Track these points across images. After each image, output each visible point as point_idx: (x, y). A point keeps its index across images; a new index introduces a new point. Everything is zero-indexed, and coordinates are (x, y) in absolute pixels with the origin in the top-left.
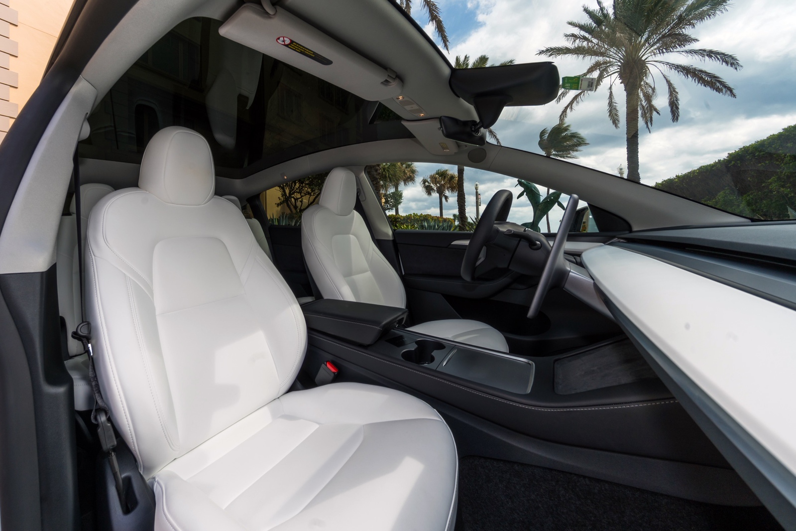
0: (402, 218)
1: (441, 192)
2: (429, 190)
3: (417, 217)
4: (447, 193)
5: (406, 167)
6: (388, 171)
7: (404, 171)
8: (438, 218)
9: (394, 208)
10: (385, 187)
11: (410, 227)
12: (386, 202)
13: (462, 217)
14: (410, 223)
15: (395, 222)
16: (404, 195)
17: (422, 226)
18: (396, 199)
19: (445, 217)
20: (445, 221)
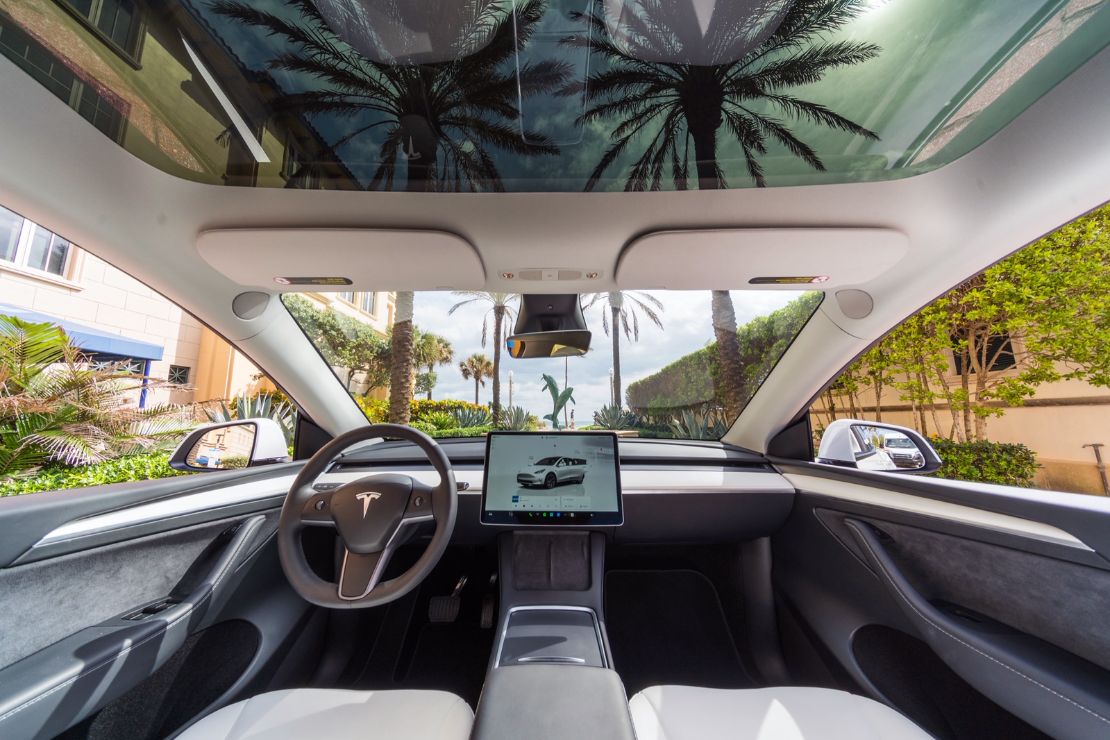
0: (435, 405)
1: (477, 378)
2: (466, 373)
3: (452, 404)
4: (484, 378)
5: (444, 347)
6: (422, 348)
7: (441, 351)
8: (473, 406)
9: (427, 392)
10: (418, 366)
11: (443, 414)
12: (418, 384)
13: (496, 405)
14: (444, 410)
15: (425, 408)
16: (438, 377)
17: (456, 414)
18: (429, 382)
19: (480, 404)
20: (480, 409)
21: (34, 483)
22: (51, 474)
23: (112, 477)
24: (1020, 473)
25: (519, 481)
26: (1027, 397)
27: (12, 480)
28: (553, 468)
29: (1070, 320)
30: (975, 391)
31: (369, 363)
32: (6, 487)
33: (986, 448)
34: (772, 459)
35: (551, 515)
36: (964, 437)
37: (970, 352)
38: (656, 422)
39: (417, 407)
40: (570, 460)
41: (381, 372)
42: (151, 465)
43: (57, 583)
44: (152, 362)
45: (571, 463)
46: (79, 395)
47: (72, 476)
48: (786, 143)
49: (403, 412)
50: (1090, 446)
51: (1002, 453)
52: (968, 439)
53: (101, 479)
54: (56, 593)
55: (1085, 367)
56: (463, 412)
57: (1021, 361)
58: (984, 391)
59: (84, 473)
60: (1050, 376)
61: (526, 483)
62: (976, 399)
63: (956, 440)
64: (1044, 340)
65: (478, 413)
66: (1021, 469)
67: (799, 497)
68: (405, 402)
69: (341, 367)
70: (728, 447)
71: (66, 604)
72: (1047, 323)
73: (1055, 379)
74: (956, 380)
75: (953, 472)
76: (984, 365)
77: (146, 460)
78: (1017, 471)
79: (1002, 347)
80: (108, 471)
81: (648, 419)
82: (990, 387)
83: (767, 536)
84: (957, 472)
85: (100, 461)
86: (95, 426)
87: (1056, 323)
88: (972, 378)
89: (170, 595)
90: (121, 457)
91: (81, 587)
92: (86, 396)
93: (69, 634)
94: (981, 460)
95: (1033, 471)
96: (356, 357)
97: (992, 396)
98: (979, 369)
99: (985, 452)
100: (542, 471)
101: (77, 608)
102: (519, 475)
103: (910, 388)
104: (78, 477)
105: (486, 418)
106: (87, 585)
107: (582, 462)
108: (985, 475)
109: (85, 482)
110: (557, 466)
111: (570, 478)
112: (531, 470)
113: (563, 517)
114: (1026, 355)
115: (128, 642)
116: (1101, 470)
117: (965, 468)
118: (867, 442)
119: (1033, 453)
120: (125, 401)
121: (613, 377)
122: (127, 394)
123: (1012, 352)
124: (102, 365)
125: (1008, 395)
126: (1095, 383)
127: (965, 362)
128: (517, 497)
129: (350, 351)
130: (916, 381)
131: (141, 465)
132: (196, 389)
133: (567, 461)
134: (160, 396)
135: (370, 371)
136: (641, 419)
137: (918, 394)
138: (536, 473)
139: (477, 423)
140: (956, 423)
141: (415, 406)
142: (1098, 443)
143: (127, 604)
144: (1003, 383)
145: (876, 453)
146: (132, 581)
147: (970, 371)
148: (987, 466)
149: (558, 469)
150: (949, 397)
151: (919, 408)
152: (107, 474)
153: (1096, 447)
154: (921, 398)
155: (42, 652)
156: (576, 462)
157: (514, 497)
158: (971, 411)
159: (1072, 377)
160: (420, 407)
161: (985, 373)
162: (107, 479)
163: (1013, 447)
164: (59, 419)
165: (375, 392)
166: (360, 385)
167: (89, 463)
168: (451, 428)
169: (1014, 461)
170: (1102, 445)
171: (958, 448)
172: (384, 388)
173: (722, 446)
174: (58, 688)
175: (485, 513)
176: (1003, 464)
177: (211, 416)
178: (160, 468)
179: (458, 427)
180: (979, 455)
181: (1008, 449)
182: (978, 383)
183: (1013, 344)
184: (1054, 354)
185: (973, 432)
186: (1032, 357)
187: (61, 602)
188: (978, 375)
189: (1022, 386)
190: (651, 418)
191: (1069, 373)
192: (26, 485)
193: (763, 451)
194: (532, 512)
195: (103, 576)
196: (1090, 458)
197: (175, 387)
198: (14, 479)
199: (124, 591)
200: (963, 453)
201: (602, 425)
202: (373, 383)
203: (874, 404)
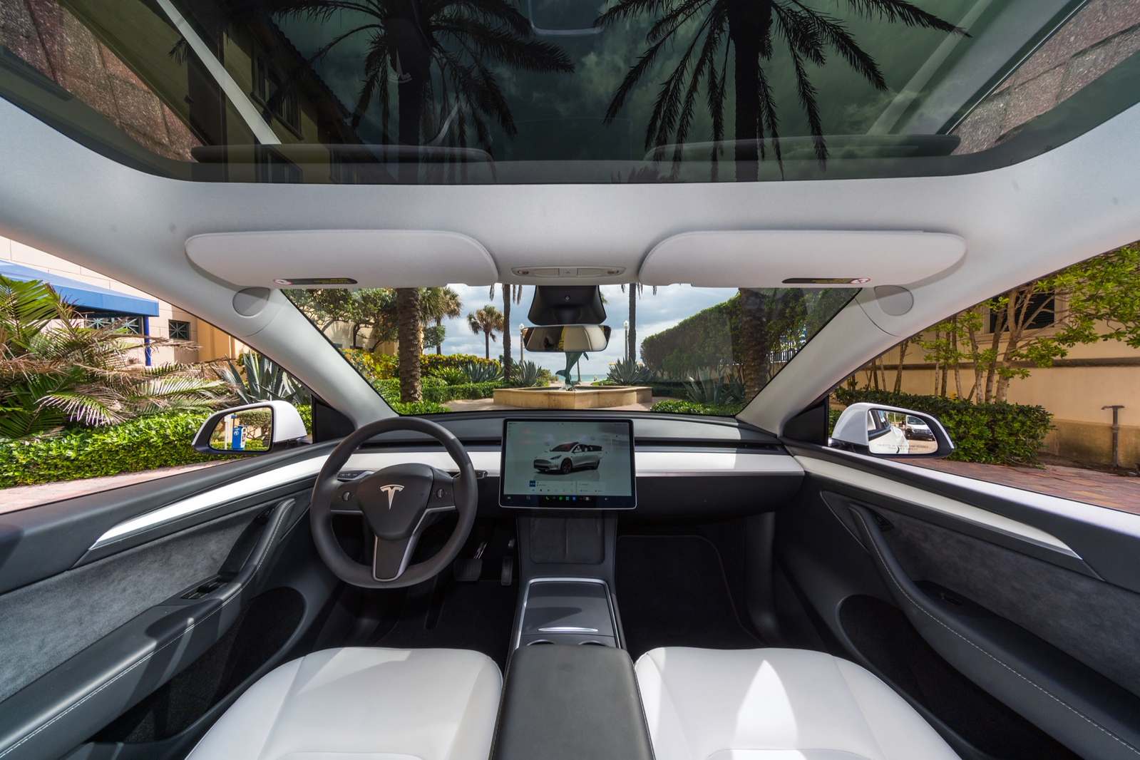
0: (445, 359)
1: (487, 331)
2: (475, 327)
3: (462, 358)
4: (494, 332)
5: (450, 299)
6: (428, 300)
7: (448, 303)
8: (484, 360)
9: (436, 347)
10: (425, 320)
11: (453, 370)
12: (426, 338)
13: (507, 358)
14: (454, 365)
15: (435, 363)
16: (446, 330)
17: (467, 369)
18: (437, 336)
19: (491, 359)
20: (491, 363)
21: (60, 443)
22: (75, 434)
23: (135, 436)
24: (1032, 434)
25: (536, 466)
26: (1058, 358)
27: (38, 440)
28: (568, 455)
29: (1125, 277)
30: (1004, 351)
31: (374, 316)
32: (35, 447)
33: (1004, 410)
34: (785, 441)
35: (567, 498)
36: (984, 397)
37: (1008, 310)
38: (670, 378)
39: (427, 362)
40: (586, 446)
41: (387, 326)
42: (170, 425)
43: (117, 576)
44: (150, 318)
45: (586, 449)
46: (83, 355)
47: (96, 436)
48: (845, 53)
49: (413, 370)
50: (1110, 407)
51: (1018, 414)
52: (987, 400)
53: (124, 439)
54: (119, 584)
55: (1127, 327)
56: (474, 367)
57: (1061, 320)
58: (1013, 352)
59: (106, 433)
60: (1088, 336)
61: (543, 468)
62: (1004, 360)
63: (974, 401)
64: (1092, 298)
65: (489, 368)
66: (1033, 430)
67: (808, 480)
68: (414, 360)
69: (345, 322)
70: (743, 426)
71: (130, 591)
72: (1099, 280)
73: (1091, 340)
74: (988, 339)
75: (964, 432)
76: (1020, 324)
77: (164, 420)
78: (1030, 432)
79: (1044, 305)
80: (129, 430)
81: (662, 374)
82: (1021, 347)
83: (772, 511)
84: (969, 432)
85: (119, 422)
86: (107, 387)
87: (1108, 281)
88: (1005, 336)
89: (218, 573)
90: (139, 416)
91: (139, 576)
92: (91, 357)
93: (137, 614)
94: (995, 421)
95: (1045, 432)
96: (360, 311)
97: (1022, 356)
98: (1014, 329)
99: (1001, 413)
100: (558, 457)
101: (139, 593)
102: (536, 461)
103: (938, 347)
104: (101, 437)
105: (498, 373)
106: (144, 573)
107: (598, 448)
108: (996, 436)
109: (110, 441)
110: (573, 452)
111: (586, 464)
112: (547, 456)
113: (579, 501)
114: (1067, 313)
115: (191, 620)
116: (1114, 431)
117: (977, 429)
118: (883, 420)
119: (1050, 415)
120: (132, 362)
121: (628, 330)
122: (132, 354)
123: (1053, 310)
124: (98, 321)
125: (1038, 356)
126: (1133, 344)
127: (1000, 320)
128: (535, 482)
129: (353, 304)
130: (944, 341)
131: (161, 425)
132: (200, 347)
133: (583, 447)
134: (164, 356)
135: (376, 326)
136: (655, 374)
137: (944, 354)
138: (552, 459)
139: (489, 378)
140: (978, 383)
141: (425, 361)
142: (1118, 404)
143: (183, 584)
144: (1036, 343)
145: (890, 431)
146: (183, 566)
147: (1004, 329)
148: (1000, 427)
149: (574, 455)
150: (977, 357)
151: (943, 368)
152: (130, 434)
153: (1116, 409)
154: (947, 359)
155: (117, 631)
156: (592, 449)
157: (531, 482)
158: (996, 372)
159: (1111, 338)
160: (429, 361)
161: (1020, 332)
162: (130, 439)
163: (1031, 409)
164: (69, 380)
165: (383, 346)
166: (366, 340)
167: (109, 423)
168: (463, 383)
169: (1028, 423)
170: (1122, 407)
171: (975, 409)
172: (391, 342)
173: (737, 424)
174: (140, 662)
175: (504, 497)
176: (1017, 425)
177: (220, 374)
178: (179, 428)
179: (469, 382)
180: (994, 417)
181: (1025, 411)
182: (1010, 343)
183: (1056, 302)
184: (1097, 313)
185: (994, 393)
186: (1073, 316)
187: (124, 590)
188: (1011, 335)
189: (1056, 347)
190: (666, 373)
191: (1108, 334)
192: (53, 445)
193: (777, 431)
194: (549, 496)
195: (156, 565)
196: (1106, 419)
197: (178, 345)
198: (40, 439)
199: (178, 574)
200: (979, 415)
201: (616, 380)
202: (380, 337)
203: (898, 362)
